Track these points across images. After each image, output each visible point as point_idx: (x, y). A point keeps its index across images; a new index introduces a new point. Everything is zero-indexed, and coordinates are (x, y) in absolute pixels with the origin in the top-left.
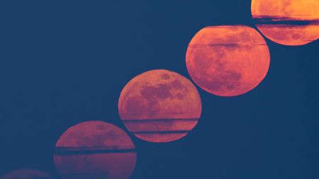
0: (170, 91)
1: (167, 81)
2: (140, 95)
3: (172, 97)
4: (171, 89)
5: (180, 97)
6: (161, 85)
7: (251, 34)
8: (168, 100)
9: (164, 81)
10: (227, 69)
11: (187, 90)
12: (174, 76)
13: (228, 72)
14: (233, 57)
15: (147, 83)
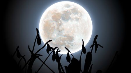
0: (70, 16)
1: (69, 9)
3: (72, 20)
5: (77, 19)
6: (64, 11)
7: (79, 10)
9: (66, 9)
10: (64, 34)
11: (81, 15)
13: (65, 36)
15: (56, 11)
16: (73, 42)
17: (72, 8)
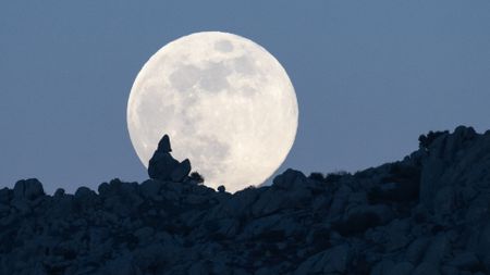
0: (229, 79)
1: (226, 56)
2: (168, 82)
3: (231, 91)
4: (230, 73)
7: (258, 63)
8: (223, 96)
9: (218, 56)
10: (199, 132)
11: (264, 80)
12: (243, 47)
13: (202, 139)
14: (216, 109)
15: (185, 57)
16: (228, 161)
17: (238, 53)
